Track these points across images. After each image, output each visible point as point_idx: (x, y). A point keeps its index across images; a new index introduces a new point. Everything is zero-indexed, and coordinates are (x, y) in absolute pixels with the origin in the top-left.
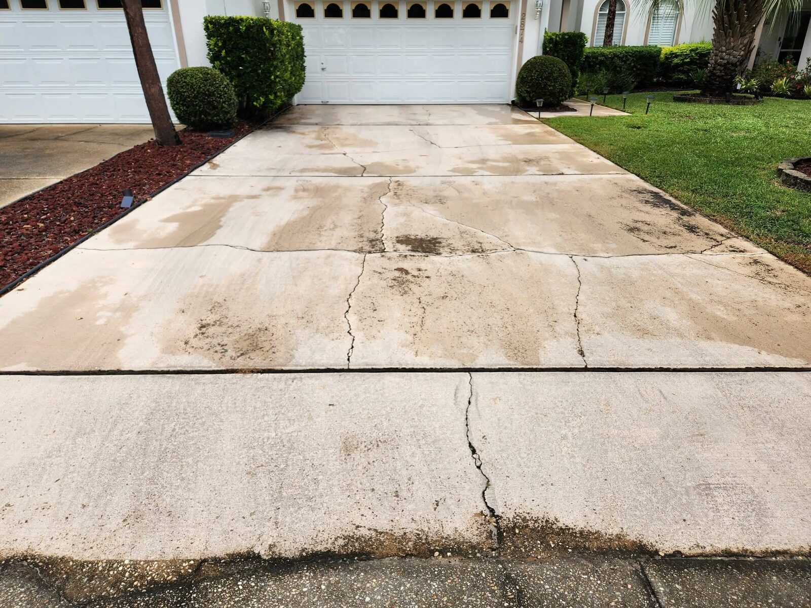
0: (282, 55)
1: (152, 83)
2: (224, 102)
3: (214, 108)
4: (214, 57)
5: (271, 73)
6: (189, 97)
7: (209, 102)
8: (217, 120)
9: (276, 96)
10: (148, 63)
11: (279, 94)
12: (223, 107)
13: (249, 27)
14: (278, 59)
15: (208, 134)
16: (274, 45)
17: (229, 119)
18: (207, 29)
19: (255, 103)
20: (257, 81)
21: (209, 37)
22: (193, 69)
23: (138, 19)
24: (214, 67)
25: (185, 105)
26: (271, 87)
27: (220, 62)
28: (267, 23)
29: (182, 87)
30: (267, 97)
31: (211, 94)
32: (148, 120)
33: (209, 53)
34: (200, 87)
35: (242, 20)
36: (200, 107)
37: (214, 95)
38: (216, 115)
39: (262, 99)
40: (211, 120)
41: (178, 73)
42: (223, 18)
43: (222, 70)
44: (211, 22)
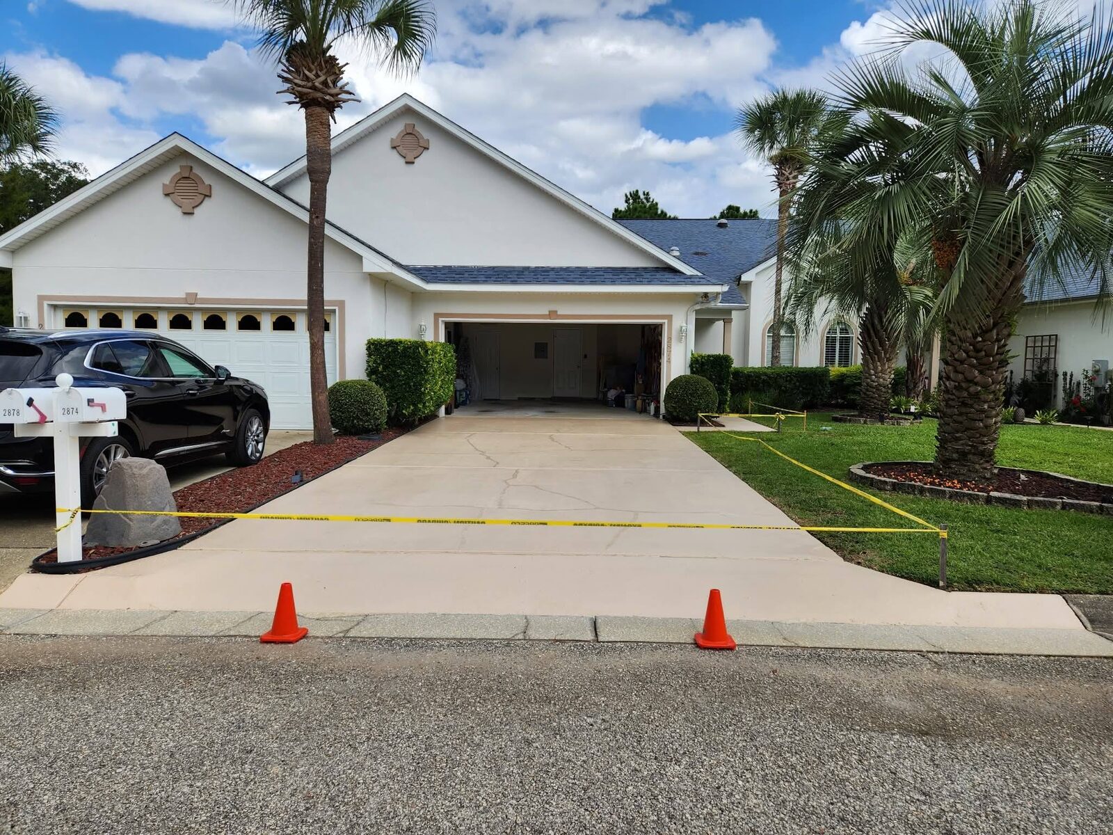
0: (433, 371)
1: (321, 392)
2: (376, 410)
3: (368, 414)
4: (371, 372)
5: (421, 385)
6: (346, 405)
7: (363, 410)
8: (368, 425)
9: (424, 406)
10: (322, 376)
11: (427, 404)
12: (375, 414)
13: (405, 349)
14: (430, 374)
15: (357, 437)
16: (427, 363)
17: (379, 425)
18: (368, 349)
19: (404, 411)
20: (408, 392)
21: (369, 355)
22: (353, 382)
23: (320, 343)
24: (370, 380)
25: (341, 411)
26: (420, 397)
27: (377, 376)
28: (423, 345)
29: (341, 396)
30: (415, 405)
31: (366, 403)
32: (311, 427)
33: (367, 369)
34: (357, 396)
35: (401, 342)
36: (354, 413)
37: (368, 403)
38: (367, 421)
39: (412, 407)
40: (362, 425)
41: (338, 384)
42: (384, 341)
43: (377, 383)
44: (373, 344)
